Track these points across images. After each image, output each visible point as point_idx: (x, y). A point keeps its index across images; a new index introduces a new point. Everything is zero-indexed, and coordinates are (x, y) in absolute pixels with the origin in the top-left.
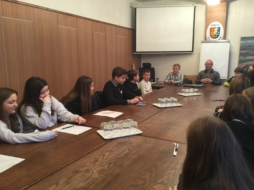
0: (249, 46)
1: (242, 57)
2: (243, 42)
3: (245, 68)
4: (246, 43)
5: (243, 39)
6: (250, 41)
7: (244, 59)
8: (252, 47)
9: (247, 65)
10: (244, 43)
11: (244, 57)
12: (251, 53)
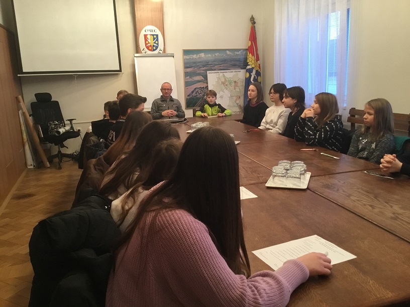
0: (194, 63)
1: (188, 77)
2: (187, 57)
3: (193, 92)
4: (190, 58)
5: (186, 52)
6: (195, 56)
7: (190, 80)
8: (198, 64)
9: (195, 89)
10: (189, 58)
11: (191, 77)
12: (198, 72)
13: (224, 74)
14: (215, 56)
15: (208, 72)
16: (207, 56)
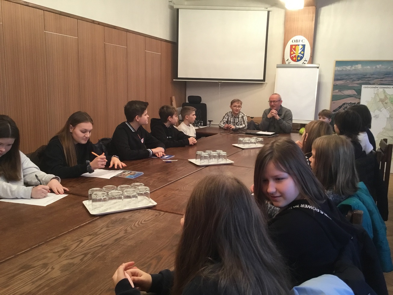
0: (347, 75)
1: (337, 91)
2: (339, 68)
3: (340, 107)
4: (343, 70)
5: (339, 63)
6: (348, 68)
7: (339, 93)
8: (352, 77)
9: (344, 104)
10: (341, 69)
11: (340, 91)
12: (350, 85)
13: (385, 89)
14: (376, 68)
15: (363, 86)
16: (365, 67)
